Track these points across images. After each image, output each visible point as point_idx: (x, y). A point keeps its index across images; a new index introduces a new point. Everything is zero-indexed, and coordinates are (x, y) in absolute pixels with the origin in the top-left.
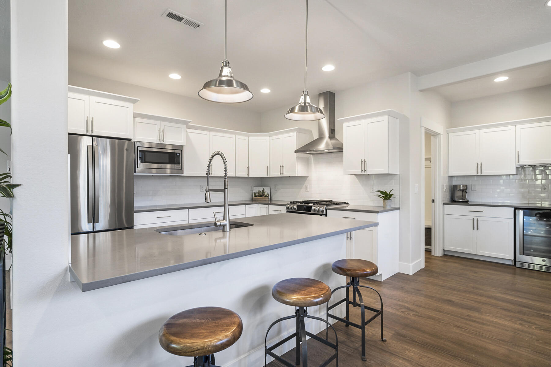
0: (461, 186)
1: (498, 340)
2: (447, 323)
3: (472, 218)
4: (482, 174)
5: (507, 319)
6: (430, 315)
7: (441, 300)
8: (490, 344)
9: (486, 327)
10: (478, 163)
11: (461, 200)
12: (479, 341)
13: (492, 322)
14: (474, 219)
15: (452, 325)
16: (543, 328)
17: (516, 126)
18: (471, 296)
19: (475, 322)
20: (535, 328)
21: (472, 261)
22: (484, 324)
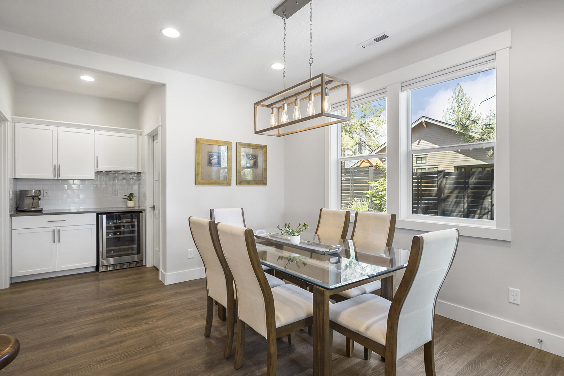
0: (33, 191)
1: (144, 349)
2: (87, 365)
3: (52, 229)
4: (60, 178)
5: (133, 325)
6: (59, 369)
7: (56, 343)
8: (142, 358)
9: (126, 344)
10: (55, 165)
11: (33, 209)
12: (132, 362)
13: (125, 335)
14: (54, 230)
15: (94, 364)
16: (160, 318)
17: (95, 131)
18: (85, 320)
19: (112, 345)
20: (156, 320)
21: (53, 280)
22: (121, 342)
